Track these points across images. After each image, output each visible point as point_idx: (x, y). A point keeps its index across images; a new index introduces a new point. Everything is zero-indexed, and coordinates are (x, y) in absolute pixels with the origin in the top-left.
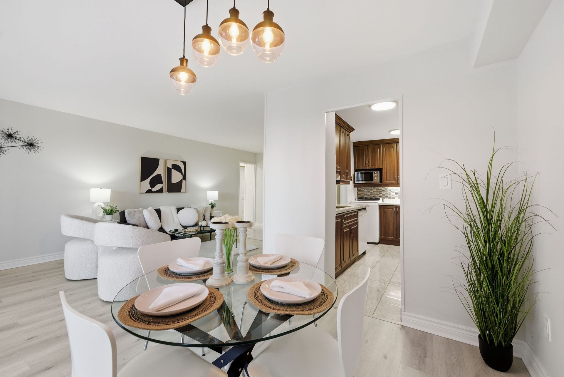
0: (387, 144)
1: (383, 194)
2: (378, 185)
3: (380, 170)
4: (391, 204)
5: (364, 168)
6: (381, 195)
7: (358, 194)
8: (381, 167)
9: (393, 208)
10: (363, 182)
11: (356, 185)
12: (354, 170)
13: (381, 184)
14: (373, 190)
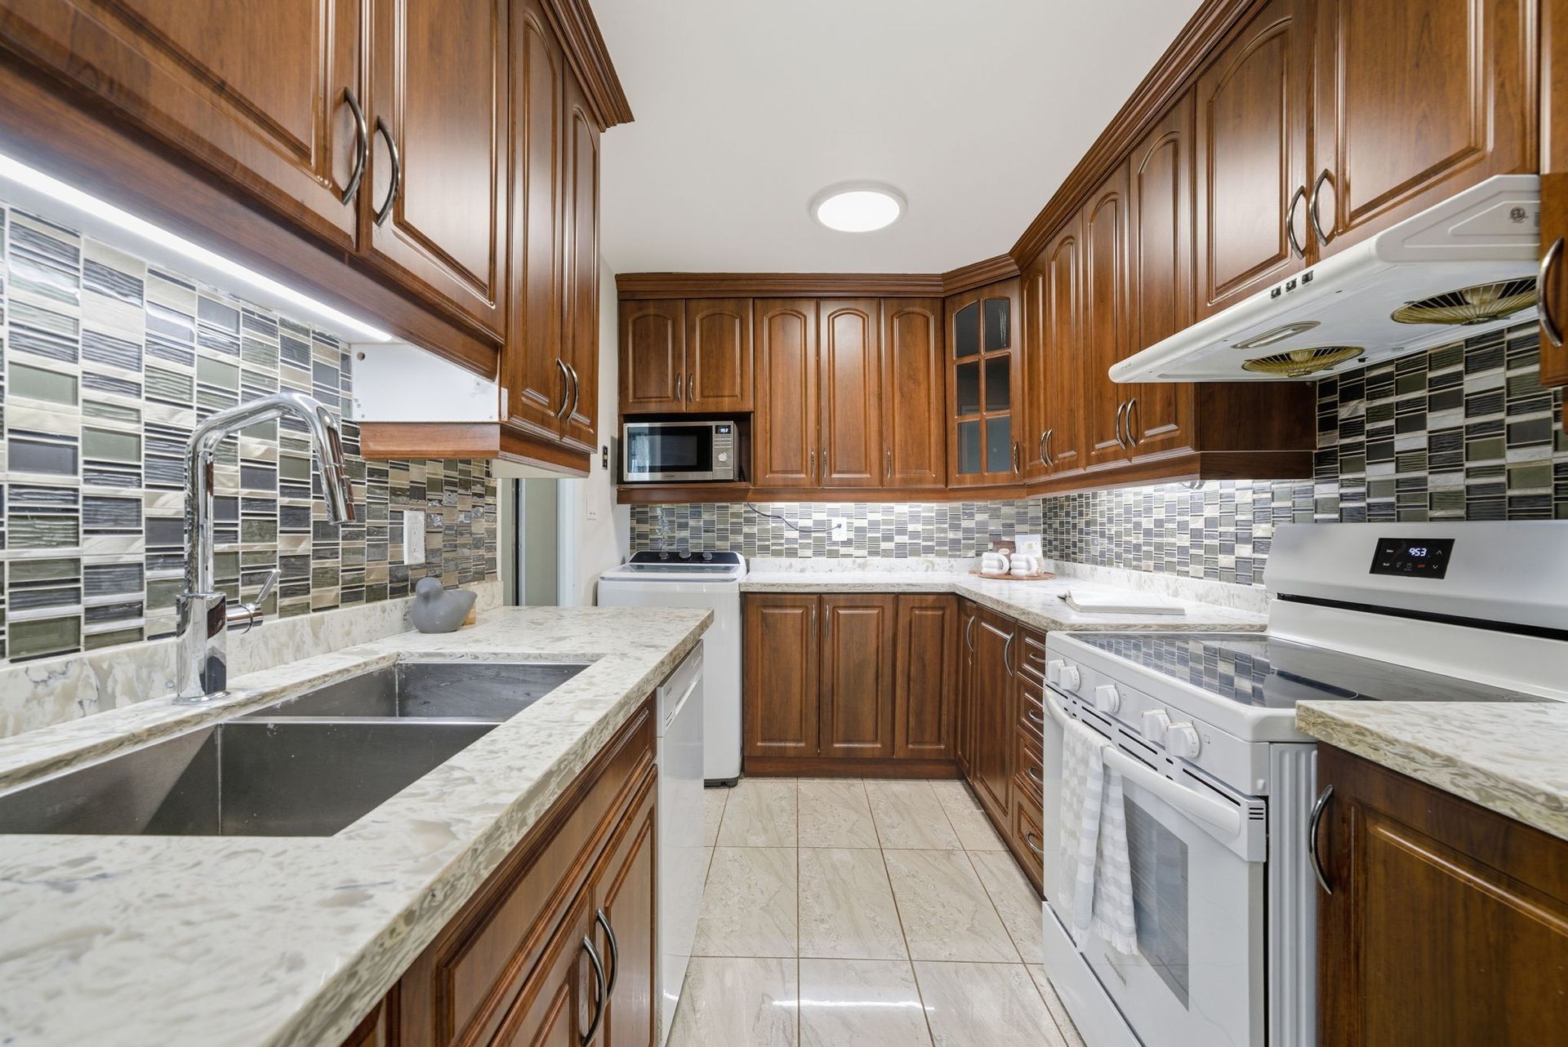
0: (779, 302)
1: (747, 536)
2: (732, 490)
3: (742, 419)
4: (797, 585)
5: (665, 408)
6: (741, 539)
7: (636, 536)
8: (748, 406)
9: (807, 607)
10: (658, 476)
11: (625, 492)
12: (619, 416)
13: (743, 485)
14: (706, 516)
